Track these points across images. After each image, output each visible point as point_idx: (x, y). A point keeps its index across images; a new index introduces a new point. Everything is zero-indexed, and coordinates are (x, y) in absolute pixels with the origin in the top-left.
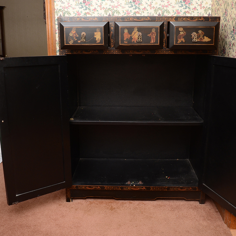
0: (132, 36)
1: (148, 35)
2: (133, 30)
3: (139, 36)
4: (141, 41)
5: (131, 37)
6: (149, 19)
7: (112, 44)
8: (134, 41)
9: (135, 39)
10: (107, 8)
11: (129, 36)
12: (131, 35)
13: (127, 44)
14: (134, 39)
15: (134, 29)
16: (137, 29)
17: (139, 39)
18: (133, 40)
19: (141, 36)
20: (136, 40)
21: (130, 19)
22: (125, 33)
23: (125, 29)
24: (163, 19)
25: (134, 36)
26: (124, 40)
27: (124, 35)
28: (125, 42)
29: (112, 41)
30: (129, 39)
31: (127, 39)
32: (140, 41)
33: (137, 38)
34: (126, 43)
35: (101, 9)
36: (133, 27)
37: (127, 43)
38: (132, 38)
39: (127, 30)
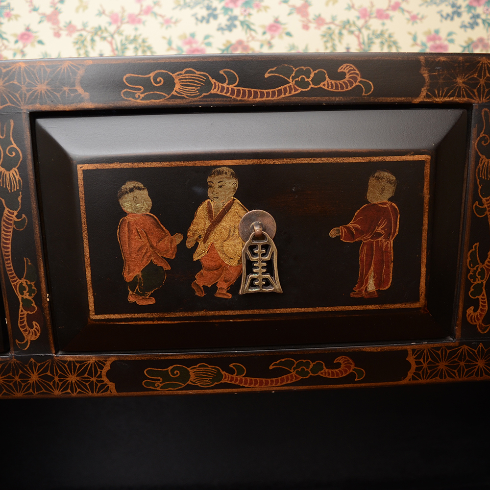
0: (189, 245)
1: (333, 233)
2: (199, 190)
3: (252, 248)
4: (277, 286)
5: (185, 253)
6: (352, 78)
7: (30, 319)
8: (214, 287)
9: (220, 267)
10: (85, 25)
11: (169, 243)
12: (178, 239)
13: (155, 315)
14: (209, 269)
15: (206, 186)
16: (231, 184)
17: (259, 273)
18: (202, 280)
19: (273, 248)
20: (233, 281)
21: (177, 87)
22: (128, 218)
23: (130, 185)
24: (482, 82)
25: (212, 247)
26: (129, 277)
27: (123, 234)
28: (131, 299)
29: (27, 296)
30: (169, 268)
31: (151, 270)
32: (268, 283)
33: (234, 263)
34: (142, 302)
35: (57, 35)
36: (198, 164)
37: (152, 302)
38: (198, 265)
39: (145, 193)
